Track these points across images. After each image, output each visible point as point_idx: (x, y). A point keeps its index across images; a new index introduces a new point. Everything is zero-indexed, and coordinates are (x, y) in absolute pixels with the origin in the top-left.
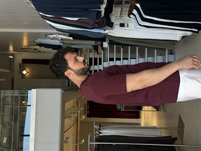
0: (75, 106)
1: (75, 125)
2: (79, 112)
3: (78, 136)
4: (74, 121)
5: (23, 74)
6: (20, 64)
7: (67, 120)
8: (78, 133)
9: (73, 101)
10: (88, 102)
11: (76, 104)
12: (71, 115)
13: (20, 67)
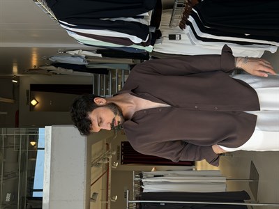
0: (105, 149)
1: (105, 175)
2: (110, 157)
3: (109, 191)
4: (103, 170)
5: (31, 105)
8: (109, 187)
9: (101, 141)
10: (122, 143)
11: (105, 146)
12: (100, 162)
13: (28, 95)
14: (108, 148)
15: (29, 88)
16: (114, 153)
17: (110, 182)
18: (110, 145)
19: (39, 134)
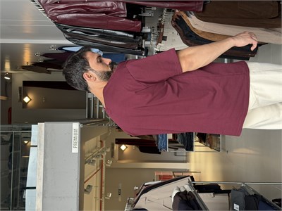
0: (99, 146)
1: (99, 172)
2: (104, 154)
3: (103, 188)
4: (97, 167)
5: (24, 102)
6: (20, 88)
7: (87, 166)
8: (104, 184)
9: (95, 139)
10: (116, 139)
11: (99, 143)
12: (94, 159)
13: (20, 93)
14: (102, 145)
15: (21, 85)
16: (109, 150)
17: (104, 179)
18: (104, 142)
19: (32, 131)
